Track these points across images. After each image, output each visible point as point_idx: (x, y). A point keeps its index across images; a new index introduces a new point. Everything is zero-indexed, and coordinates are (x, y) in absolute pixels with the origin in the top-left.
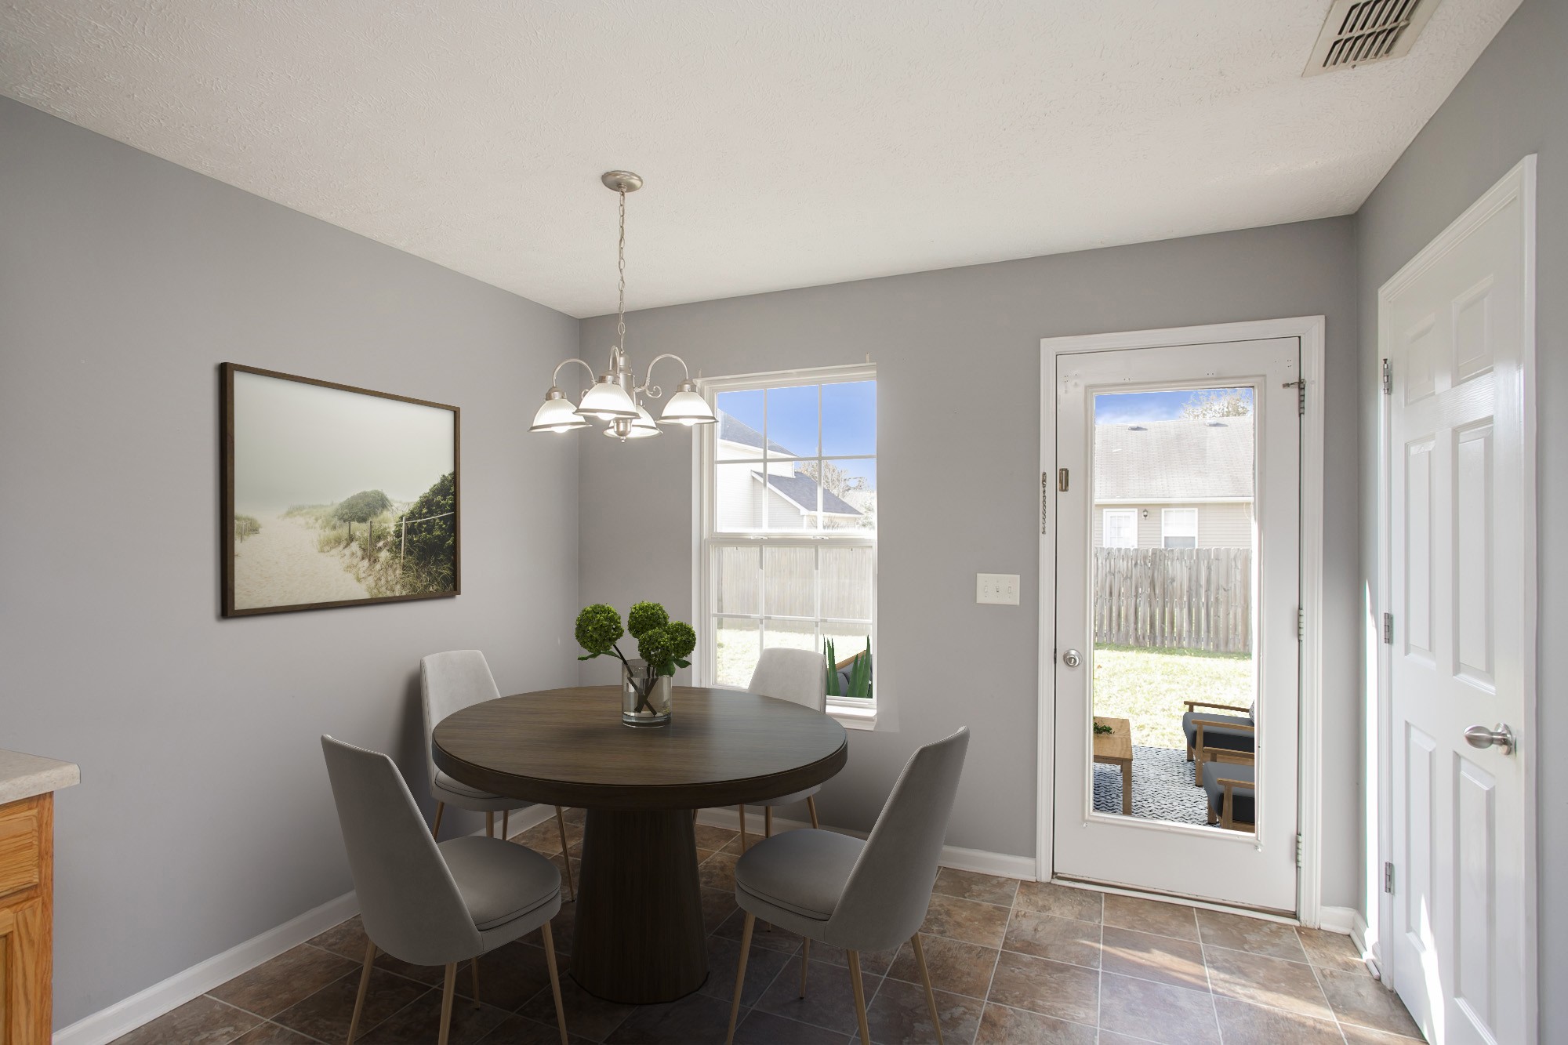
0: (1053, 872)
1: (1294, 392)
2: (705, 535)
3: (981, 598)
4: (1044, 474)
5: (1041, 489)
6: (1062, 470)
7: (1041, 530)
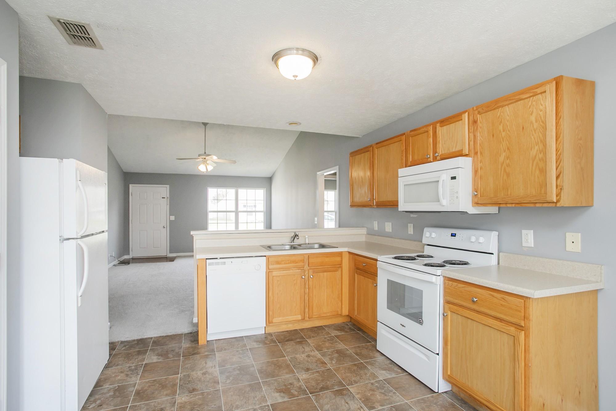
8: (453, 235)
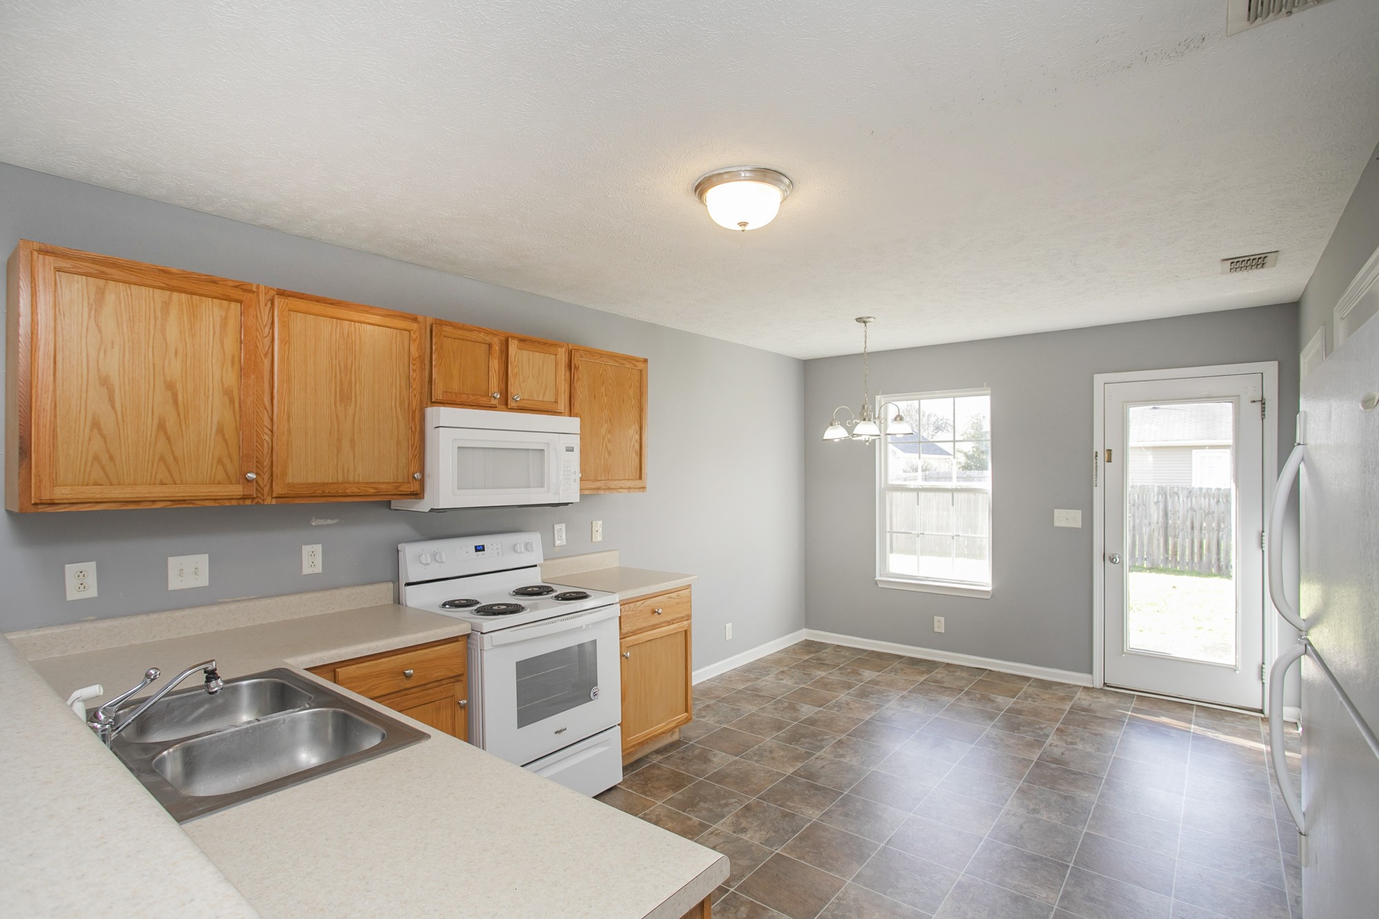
0: (1104, 683)
1: (1258, 405)
2: (883, 486)
3: (1057, 524)
4: (1096, 453)
5: (1095, 461)
6: (1108, 450)
7: (1095, 485)
8: (480, 549)
